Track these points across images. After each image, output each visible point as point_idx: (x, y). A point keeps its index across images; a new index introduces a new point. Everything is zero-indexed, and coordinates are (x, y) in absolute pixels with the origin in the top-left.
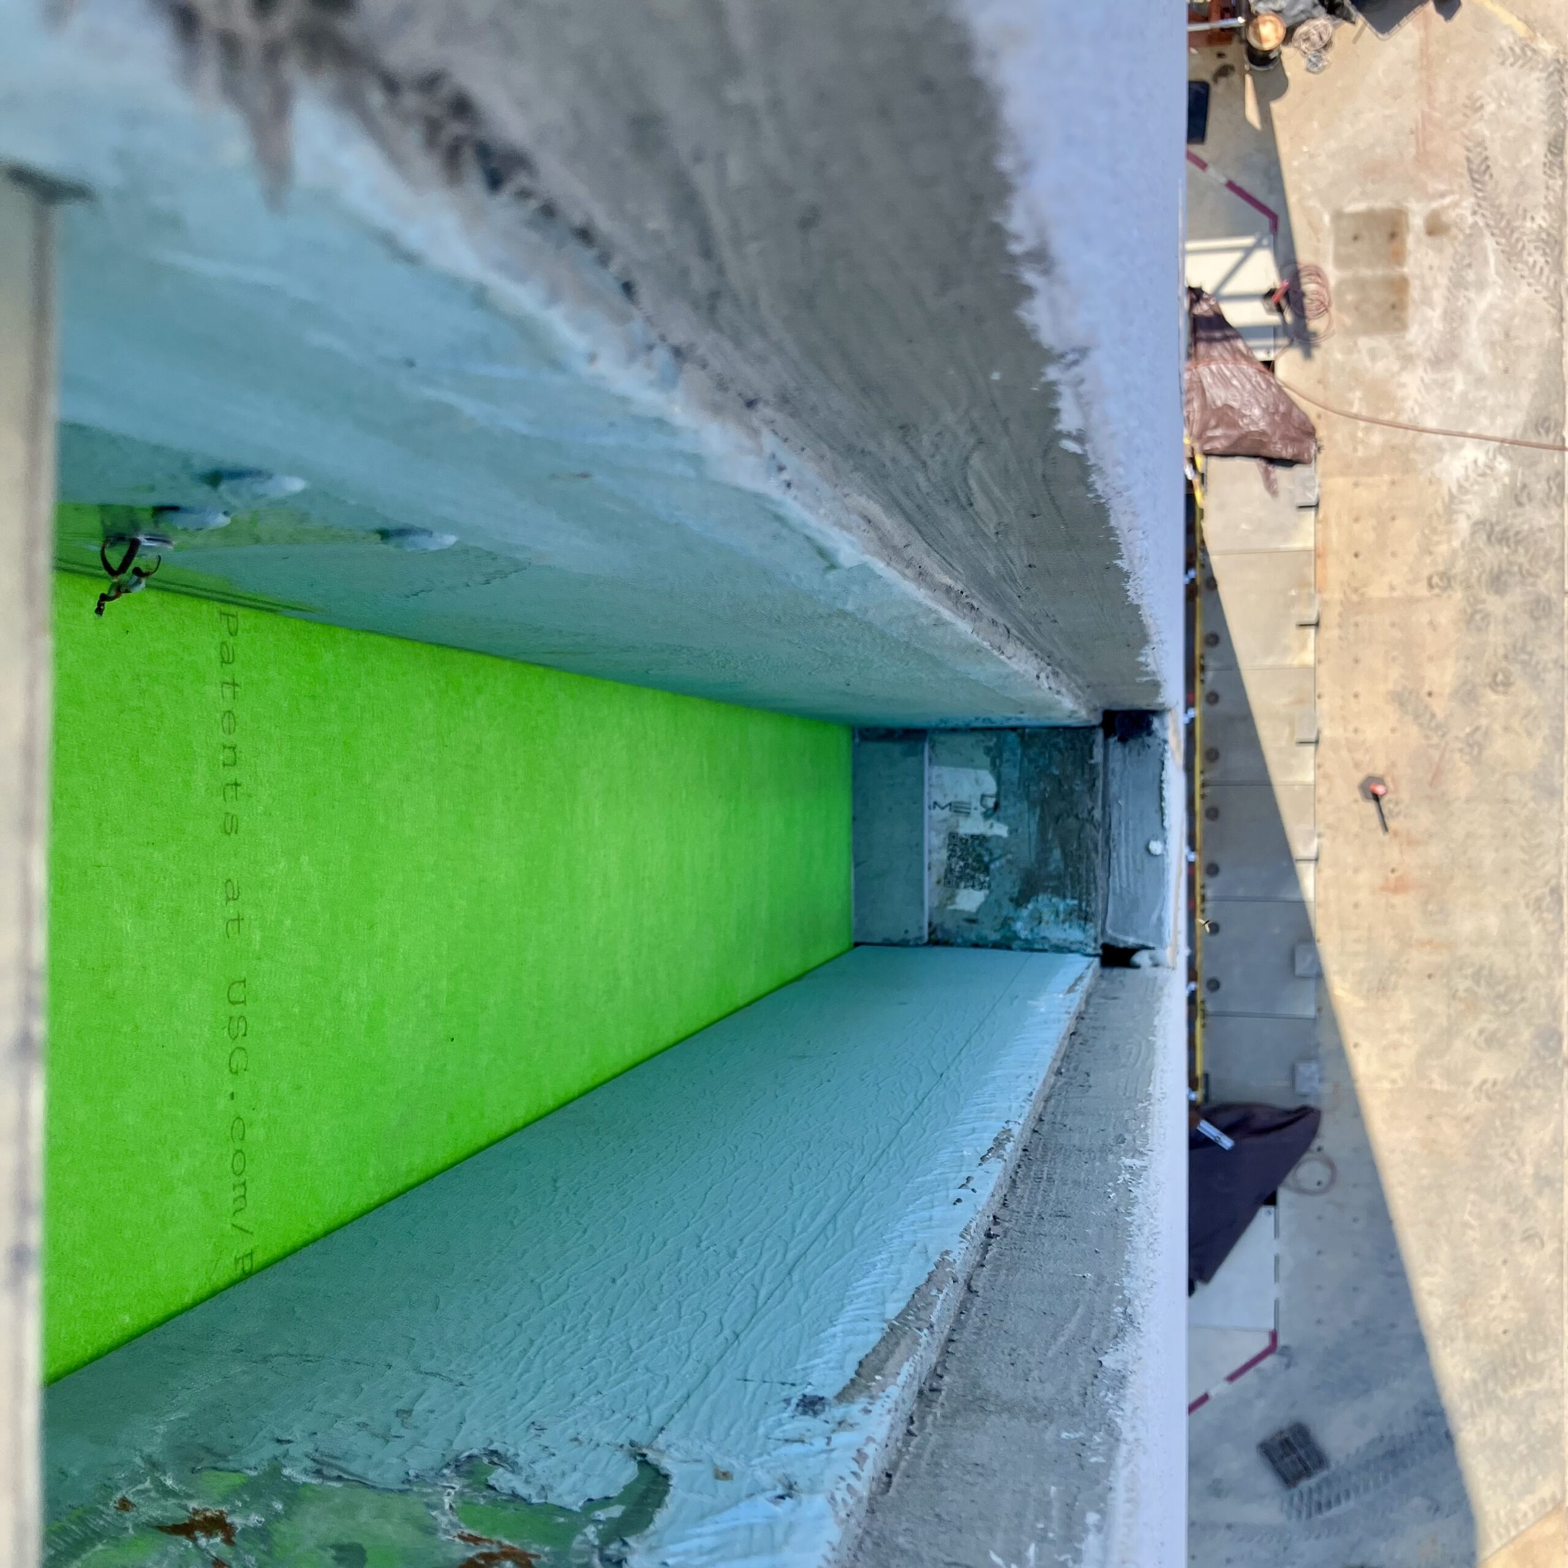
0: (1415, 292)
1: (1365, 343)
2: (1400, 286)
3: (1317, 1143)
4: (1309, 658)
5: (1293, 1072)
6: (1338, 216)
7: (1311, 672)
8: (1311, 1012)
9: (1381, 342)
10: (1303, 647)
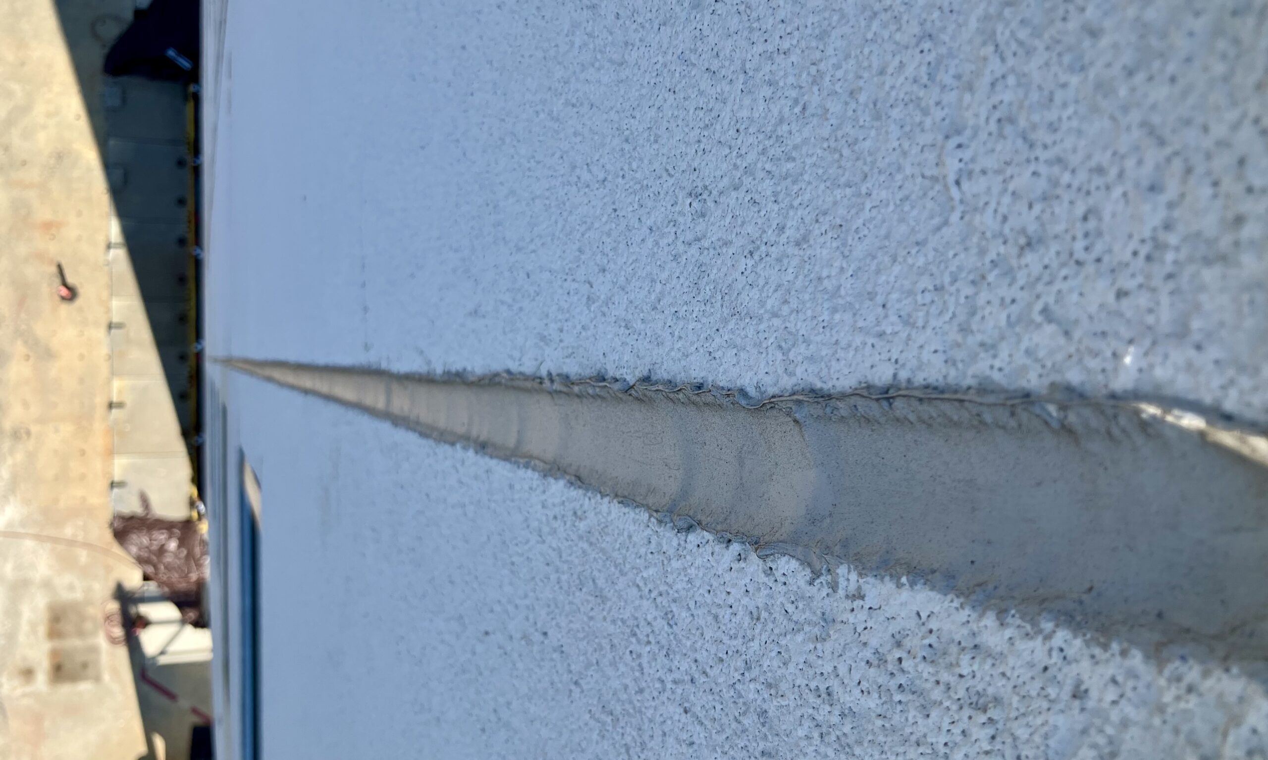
0: (42, 630)
1: (78, 595)
2: (54, 633)
3: (106, 51)
4: (116, 384)
5: (124, 100)
6: (97, 679)
7: (113, 373)
8: (112, 142)
9: (66, 596)
10: (120, 392)
